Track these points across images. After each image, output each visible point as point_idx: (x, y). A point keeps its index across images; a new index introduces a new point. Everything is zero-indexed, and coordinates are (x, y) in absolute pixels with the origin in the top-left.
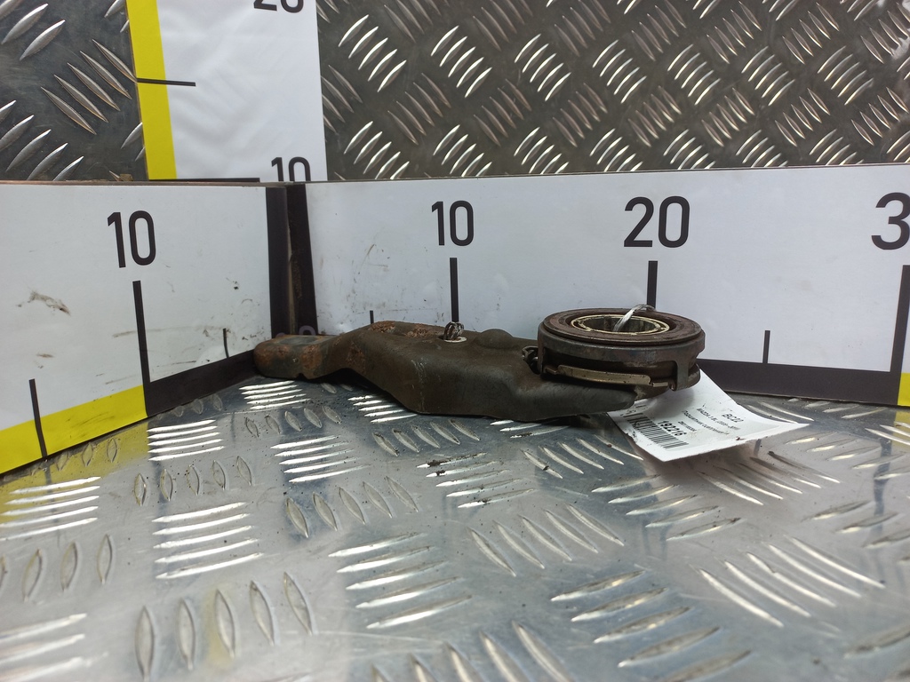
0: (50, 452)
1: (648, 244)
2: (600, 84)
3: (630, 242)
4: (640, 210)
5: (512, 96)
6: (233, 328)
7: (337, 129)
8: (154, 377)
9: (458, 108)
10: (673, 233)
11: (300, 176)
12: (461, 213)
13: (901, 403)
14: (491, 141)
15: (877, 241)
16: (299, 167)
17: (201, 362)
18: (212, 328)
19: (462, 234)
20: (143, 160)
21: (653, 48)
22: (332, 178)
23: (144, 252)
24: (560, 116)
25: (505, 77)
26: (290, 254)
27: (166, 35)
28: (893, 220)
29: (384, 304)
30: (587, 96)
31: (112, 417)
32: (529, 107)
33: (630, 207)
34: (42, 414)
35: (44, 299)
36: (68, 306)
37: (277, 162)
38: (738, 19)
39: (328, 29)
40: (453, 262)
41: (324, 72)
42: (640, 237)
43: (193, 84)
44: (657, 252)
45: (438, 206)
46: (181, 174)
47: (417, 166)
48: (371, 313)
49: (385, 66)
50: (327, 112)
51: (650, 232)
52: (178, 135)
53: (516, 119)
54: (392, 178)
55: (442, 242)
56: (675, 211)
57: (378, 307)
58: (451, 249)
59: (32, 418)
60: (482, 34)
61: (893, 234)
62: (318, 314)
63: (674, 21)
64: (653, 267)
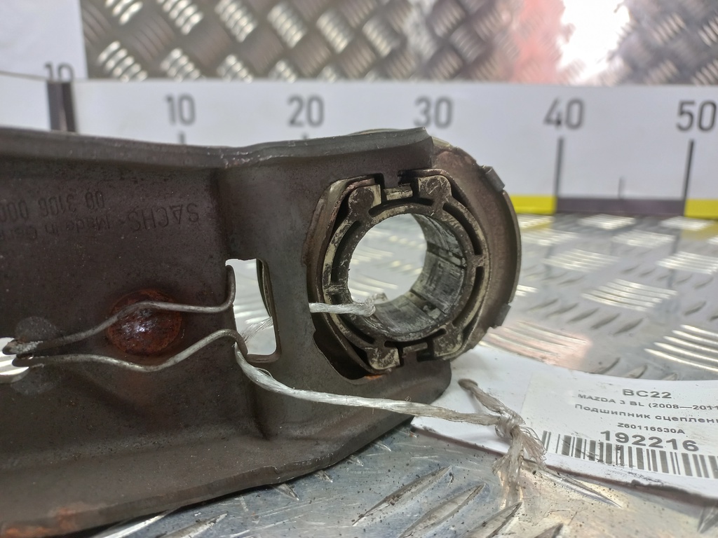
3: (293, 123)
7: (94, 45)
11: (65, 77)
12: (186, 104)
16: (65, 71)
22: (91, 77)
33: (290, 102)
37: (49, 66)
41: (83, 7)
45: (170, 99)
49: (126, 5)
50: (86, 34)
55: (173, 121)
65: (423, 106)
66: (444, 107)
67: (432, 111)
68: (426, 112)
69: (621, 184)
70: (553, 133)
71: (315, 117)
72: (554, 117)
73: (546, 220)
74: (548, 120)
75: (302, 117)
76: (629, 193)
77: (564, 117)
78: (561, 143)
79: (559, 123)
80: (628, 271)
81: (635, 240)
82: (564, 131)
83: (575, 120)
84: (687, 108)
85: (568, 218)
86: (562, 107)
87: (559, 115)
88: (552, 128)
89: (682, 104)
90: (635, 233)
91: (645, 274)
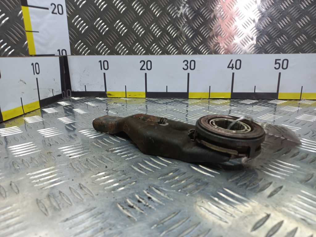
0: (25, 113)
1: (145, 70)
2: (134, 32)
3: (141, 69)
4: (143, 63)
5: (114, 34)
6: (54, 89)
7: (73, 42)
8: (41, 99)
9: (101, 37)
10: (149, 68)
11: (64, 54)
12: (106, 63)
13: (189, 98)
14: (109, 45)
15: (184, 69)
16: (64, 52)
17: (49, 97)
18: (50, 89)
19: (106, 67)
20: (28, 50)
21: (146, 24)
22: (72, 54)
23: (38, 72)
24: (126, 40)
25: (112, 30)
26: (65, 72)
27: (32, 20)
28: (186, 65)
29: (88, 84)
30: (131, 35)
31: (34, 107)
32: (118, 37)
33: (141, 62)
34: (23, 105)
35: (22, 81)
36: (26, 83)
37: (59, 50)
38: (165, 17)
39: (69, 19)
40: (104, 74)
41: (69, 29)
42: (143, 68)
43: (38, 32)
44: (146, 71)
45: (100, 61)
46: (37, 53)
47: (92, 51)
48: (85, 86)
49: (83, 27)
50: (70, 38)
51: (145, 67)
52: (36, 44)
53: (115, 40)
54: (86, 55)
55: (101, 69)
56: (149, 63)
57: (87, 84)
58: (104, 71)
59: (21, 105)
60: (106, 20)
61: (186, 67)
62: (71, 86)
63: (150, 17)
64: (146, 74)
65: (186, 63)
66: (193, 63)
67: (189, 65)
69: (255, 88)
72: (231, 66)
77: (234, 66)
78: (233, 74)
82: (234, 70)
83: (238, 66)
84: (278, 61)
86: (234, 62)
88: (230, 70)
89: (276, 60)
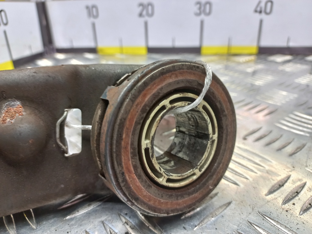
65: (198, 6)
66: (208, 6)
67: (202, 8)
68: (200, 8)
69: (288, 40)
70: (258, 17)
71: (150, 12)
72: (259, 9)
73: (252, 58)
74: (256, 11)
75: (144, 13)
76: (292, 44)
77: (263, 9)
78: (261, 22)
79: (260, 12)
80: (281, 84)
81: (289, 68)
82: (263, 16)
83: (268, 10)
85: (263, 56)
86: (263, 5)
87: (261, 8)
88: (257, 15)
90: (290, 64)
91: (288, 86)
